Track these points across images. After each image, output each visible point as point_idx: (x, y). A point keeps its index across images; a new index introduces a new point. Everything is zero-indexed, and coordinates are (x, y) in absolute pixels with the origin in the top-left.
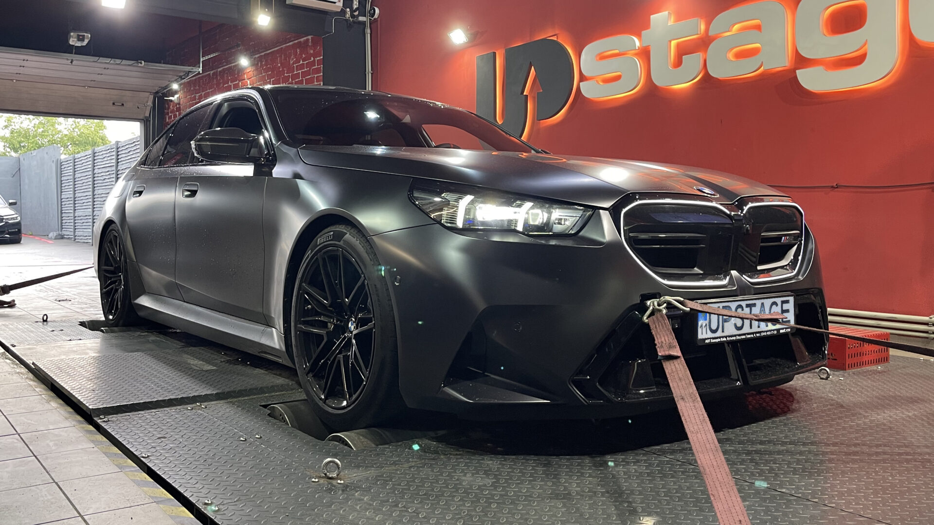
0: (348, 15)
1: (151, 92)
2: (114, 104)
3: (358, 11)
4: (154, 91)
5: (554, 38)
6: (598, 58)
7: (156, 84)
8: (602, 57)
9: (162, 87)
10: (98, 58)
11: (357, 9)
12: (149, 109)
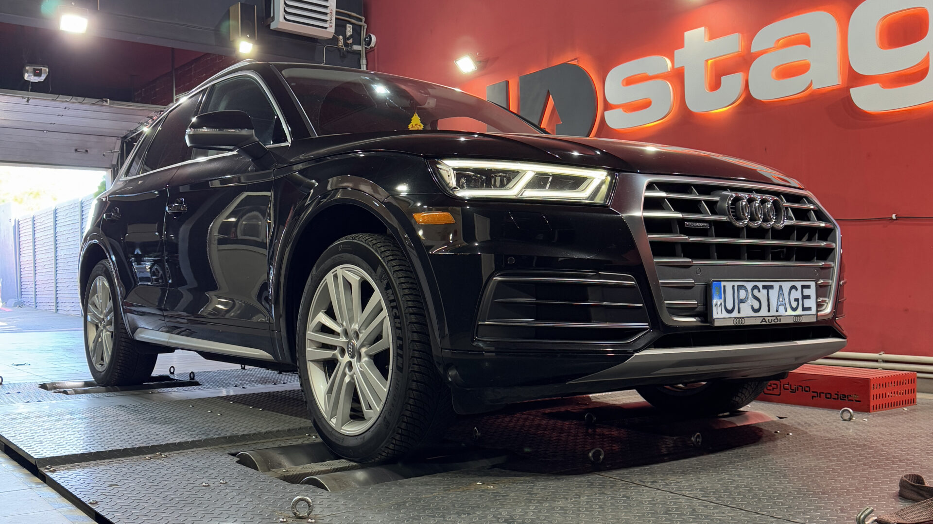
0: (341, 43)
1: (118, 137)
2: (76, 150)
3: (352, 39)
4: (122, 136)
5: (575, 62)
6: (625, 83)
7: (122, 127)
8: (629, 81)
9: (131, 131)
10: (58, 95)
11: (351, 36)
12: (116, 155)
